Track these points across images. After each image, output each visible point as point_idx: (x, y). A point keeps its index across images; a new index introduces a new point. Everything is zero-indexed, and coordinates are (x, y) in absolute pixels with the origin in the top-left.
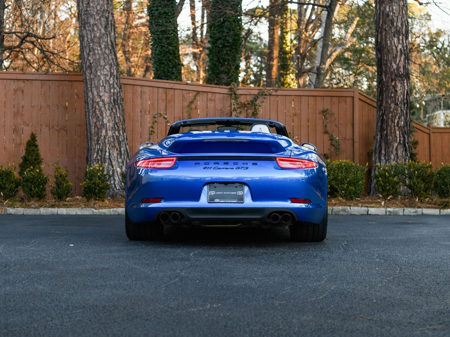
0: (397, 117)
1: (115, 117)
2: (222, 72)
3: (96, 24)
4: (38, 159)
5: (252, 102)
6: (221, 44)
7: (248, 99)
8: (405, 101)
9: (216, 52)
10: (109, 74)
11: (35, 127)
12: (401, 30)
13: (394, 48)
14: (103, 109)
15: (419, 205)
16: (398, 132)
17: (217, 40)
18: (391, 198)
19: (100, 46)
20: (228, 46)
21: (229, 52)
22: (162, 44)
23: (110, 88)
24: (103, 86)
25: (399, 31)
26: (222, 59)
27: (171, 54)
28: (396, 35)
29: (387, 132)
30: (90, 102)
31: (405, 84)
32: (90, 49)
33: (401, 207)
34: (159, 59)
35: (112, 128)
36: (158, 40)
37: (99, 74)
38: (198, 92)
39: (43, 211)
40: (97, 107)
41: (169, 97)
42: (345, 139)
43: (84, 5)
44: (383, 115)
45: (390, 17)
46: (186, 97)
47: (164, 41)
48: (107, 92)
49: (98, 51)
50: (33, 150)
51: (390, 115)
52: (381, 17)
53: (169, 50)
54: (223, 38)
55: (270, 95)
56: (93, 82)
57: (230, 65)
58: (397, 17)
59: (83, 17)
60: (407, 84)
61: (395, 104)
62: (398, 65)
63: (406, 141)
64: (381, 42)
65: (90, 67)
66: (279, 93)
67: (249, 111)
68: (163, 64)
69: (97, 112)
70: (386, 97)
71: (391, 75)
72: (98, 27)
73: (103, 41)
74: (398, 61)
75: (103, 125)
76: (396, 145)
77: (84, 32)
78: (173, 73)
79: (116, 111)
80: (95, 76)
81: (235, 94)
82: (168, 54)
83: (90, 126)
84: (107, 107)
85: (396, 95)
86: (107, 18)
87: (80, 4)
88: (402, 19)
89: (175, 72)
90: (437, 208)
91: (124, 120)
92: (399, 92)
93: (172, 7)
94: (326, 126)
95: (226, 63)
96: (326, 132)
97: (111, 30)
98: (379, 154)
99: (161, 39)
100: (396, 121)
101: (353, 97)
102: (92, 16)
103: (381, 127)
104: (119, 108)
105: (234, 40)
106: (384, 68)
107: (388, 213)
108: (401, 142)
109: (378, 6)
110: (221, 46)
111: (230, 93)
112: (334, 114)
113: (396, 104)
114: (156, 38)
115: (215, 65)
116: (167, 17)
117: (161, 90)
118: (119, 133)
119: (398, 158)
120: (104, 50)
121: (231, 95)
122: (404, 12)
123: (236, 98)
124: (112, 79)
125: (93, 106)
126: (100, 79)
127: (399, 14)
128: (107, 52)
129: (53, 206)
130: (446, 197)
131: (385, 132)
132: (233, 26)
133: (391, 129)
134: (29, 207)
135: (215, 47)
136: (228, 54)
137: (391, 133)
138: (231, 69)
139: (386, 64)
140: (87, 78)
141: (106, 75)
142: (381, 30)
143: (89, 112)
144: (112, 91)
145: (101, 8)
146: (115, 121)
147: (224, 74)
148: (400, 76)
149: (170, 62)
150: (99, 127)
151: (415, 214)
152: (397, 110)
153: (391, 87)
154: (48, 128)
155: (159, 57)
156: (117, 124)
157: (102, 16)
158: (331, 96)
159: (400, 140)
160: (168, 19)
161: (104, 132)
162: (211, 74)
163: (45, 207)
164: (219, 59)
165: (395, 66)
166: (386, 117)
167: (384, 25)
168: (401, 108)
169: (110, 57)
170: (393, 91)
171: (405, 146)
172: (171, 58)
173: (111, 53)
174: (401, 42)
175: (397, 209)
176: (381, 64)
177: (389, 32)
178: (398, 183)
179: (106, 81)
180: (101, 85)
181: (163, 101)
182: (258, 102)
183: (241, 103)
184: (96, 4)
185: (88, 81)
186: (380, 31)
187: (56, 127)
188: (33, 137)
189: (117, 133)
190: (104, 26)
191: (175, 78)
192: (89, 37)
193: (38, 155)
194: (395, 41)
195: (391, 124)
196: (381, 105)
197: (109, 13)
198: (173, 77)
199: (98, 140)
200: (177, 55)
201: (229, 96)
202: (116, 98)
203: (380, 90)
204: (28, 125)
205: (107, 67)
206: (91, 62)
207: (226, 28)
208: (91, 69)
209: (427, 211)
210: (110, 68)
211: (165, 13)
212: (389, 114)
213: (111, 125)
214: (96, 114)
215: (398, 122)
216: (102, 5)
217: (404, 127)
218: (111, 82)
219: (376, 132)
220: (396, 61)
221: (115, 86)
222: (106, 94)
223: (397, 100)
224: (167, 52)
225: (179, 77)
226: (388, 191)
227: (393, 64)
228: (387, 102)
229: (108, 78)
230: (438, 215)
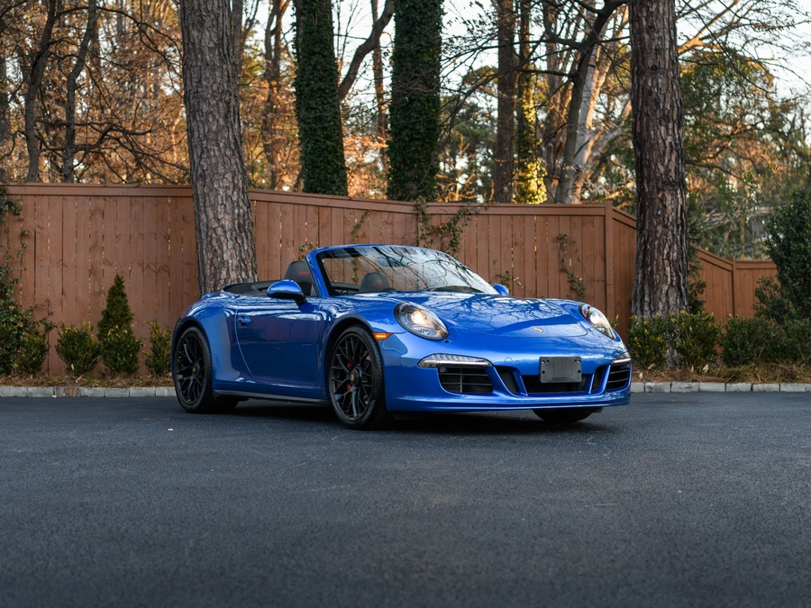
0: (667, 246)
1: (240, 251)
2: (409, 180)
3: (211, 113)
4: (127, 315)
5: (449, 225)
6: (408, 135)
7: (443, 222)
8: (679, 221)
9: (400, 149)
10: (232, 186)
11: (121, 267)
12: (670, 115)
13: (660, 141)
14: (223, 238)
15: (695, 376)
16: (668, 269)
17: (401, 130)
18: (653, 368)
19: (218, 145)
20: (418, 139)
21: (419, 148)
22: (317, 138)
23: (234, 208)
24: (223, 204)
25: (667, 116)
26: (409, 158)
27: (330, 153)
28: (663, 122)
29: (652, 269)
30: (203, 228)
31: (679, 196)
32: (202, 149)
33: (668, 381)
34: (312, 160)
35: (237, 267)
36: (309, 132)
37: (216, 186)
38: (367, 212)
39: (133, 391)
40: (214, 235)
41: (323, 220)
42: (593, 280)
43: (194, 84)
44: (645, 243)
45: (654, 96)
46: (349, 219)
47: (319, 132)
48: (228, 214)
49: (214, 151)
50: (119, 302)
51: (656, 243)
52: (641, 95)
53: (327, 146)
54: (410, 127)
55: (477, 214)
56: (207, 198)
57: (422, 169)
58: (665, 95)
59: (192, 102)
60: (682, 196)
61: (664, 226)
62: (667, 166)
63: (682, 283)
64: (641, 133)
65: (203, 177)
66: (491, 211)
67: (445, 239)
68: (318, 167)
69: (214, 243)
70: (650, 216)
71: (657, 183)
72: (214, 117)
73: (222, 138)
74: (666, 161)
75: (223, 263)
76: (666, 288)
77: (194, 124)
78: (334, 182)
79: (243, 242)
80: (211, 190)
81: (423, 214)
82: (325, 152)
83: (204, 265)
84: (228, 235)
85: (664, 211)
86: (228, 103)
87: (188, 82)
88: (671, 98)
89: (337, 181)
90: (722, 382)
91: (254, 255)
92: (669, 208)
93: (332, 80)
94: (563, 261)
95: (416, 165)
96: (563, 270)
97: (234, 120)
98: (641, 303)
99: (315, 130)
100: (665, 252)
101: (604, 216)
102: (205, 100)
103: (643, 260)
104: (247, 237)
105: (428, 129)
106: (646, 172)
107: (647, 390)
108: (674, 284)
109: (636, 78)
110: (407, 139)
111: (416, 212)
112: (575, 242)
113: (666, 227)
114: (307, 129)
115: (399, 169)
116: (324, 95)
117: (311, 209)
118: (247, 275)
119: (669, 308)
120: (223, 151)
121: (417, 215)
122: (675, 87)
123: (425, 220)
124: (235, 193)
125: (207, 234)
126: (218, 194)
127: (667, 89)
128: (228, 153)
129: (148, 384)
130: (735, 365)
131: (649, 269)
132: (426, 108)
133: (658, 265)
134: (112, 385)
135: (399, 140)
136: (418, 152)
137: (658, 270)
138: (424, 173)
139: (650, 166)
140: (199, 192)
141: (227, 188)
142: (641, 115)
143: (202, 244)
144: (236, 211)
145: (218, 89)
146: (241, 257)
147: (413, 182)
148: (670, 184)
149: (329, 164)
150: (216, 266)
151: (688, 390)
152: (667, 235)
153: (657, 201)
154: (141, 268)
155: (312, 157)
156: (243, 261)
157: (221, 100)
158: (570, 215)
159: (672, 281)
160: (325, 98)
161: (224, 273)
162: (392, 183)
163: (137, 385)
164: (404, 159)
165: (662, 169)
166: (650, 246)
167: (645, 108)
168: (672, 232)
169: (233, 161)
170: (661, 206)
171: (680, 289)
172: (330, 158)
173: (233, 155)
174: (670, 132)
175: (661, 384)
176: (642, 166)
177: (654, 118)
178: (662, 345)
179: (228, 197)
180: (220, 202)
181: (315, 225)
182: (459, 225)
183: (433, 227)
184: (211, 81)
185: (200, 197)
186: (639, 116)
187: (152, 267)
188: (119, 282)
189: (243, 274)
190: (223, 115)
191: (337, 190)
192: (202, 131)
193: (126, 309)
194: (662, 132)
195: (658, 257)
196: (643, 228)
197: (230, 95)
198: (334, 188)
199: (215, 286)
200: (339, 154)
201: (415, 217)
202: (241, 222)
203: (641, 205)
204: (111, 265)
205: (229, 176)
206: (205, 168)
207: (415, 111)
208: (205, 180)
209: (705, 386)
210: (233, 178)
211: (320, 89)
212: (654, 241)
213: (235, 262)
214: (212, 246)
215: (668, 253)
216: (220, 84)
217: (677, 261)
218: (235, 198)
219: (637, 269)
220: (664, 161)
221: (241, 204)
222: (227, 217)
223: (666, 220)
224: (323, 149)
225: (343, 188)
226: (649, 356)
227: (660, 166)
228: (651, 224)
229: (229, 192)
230: (722, 393)
